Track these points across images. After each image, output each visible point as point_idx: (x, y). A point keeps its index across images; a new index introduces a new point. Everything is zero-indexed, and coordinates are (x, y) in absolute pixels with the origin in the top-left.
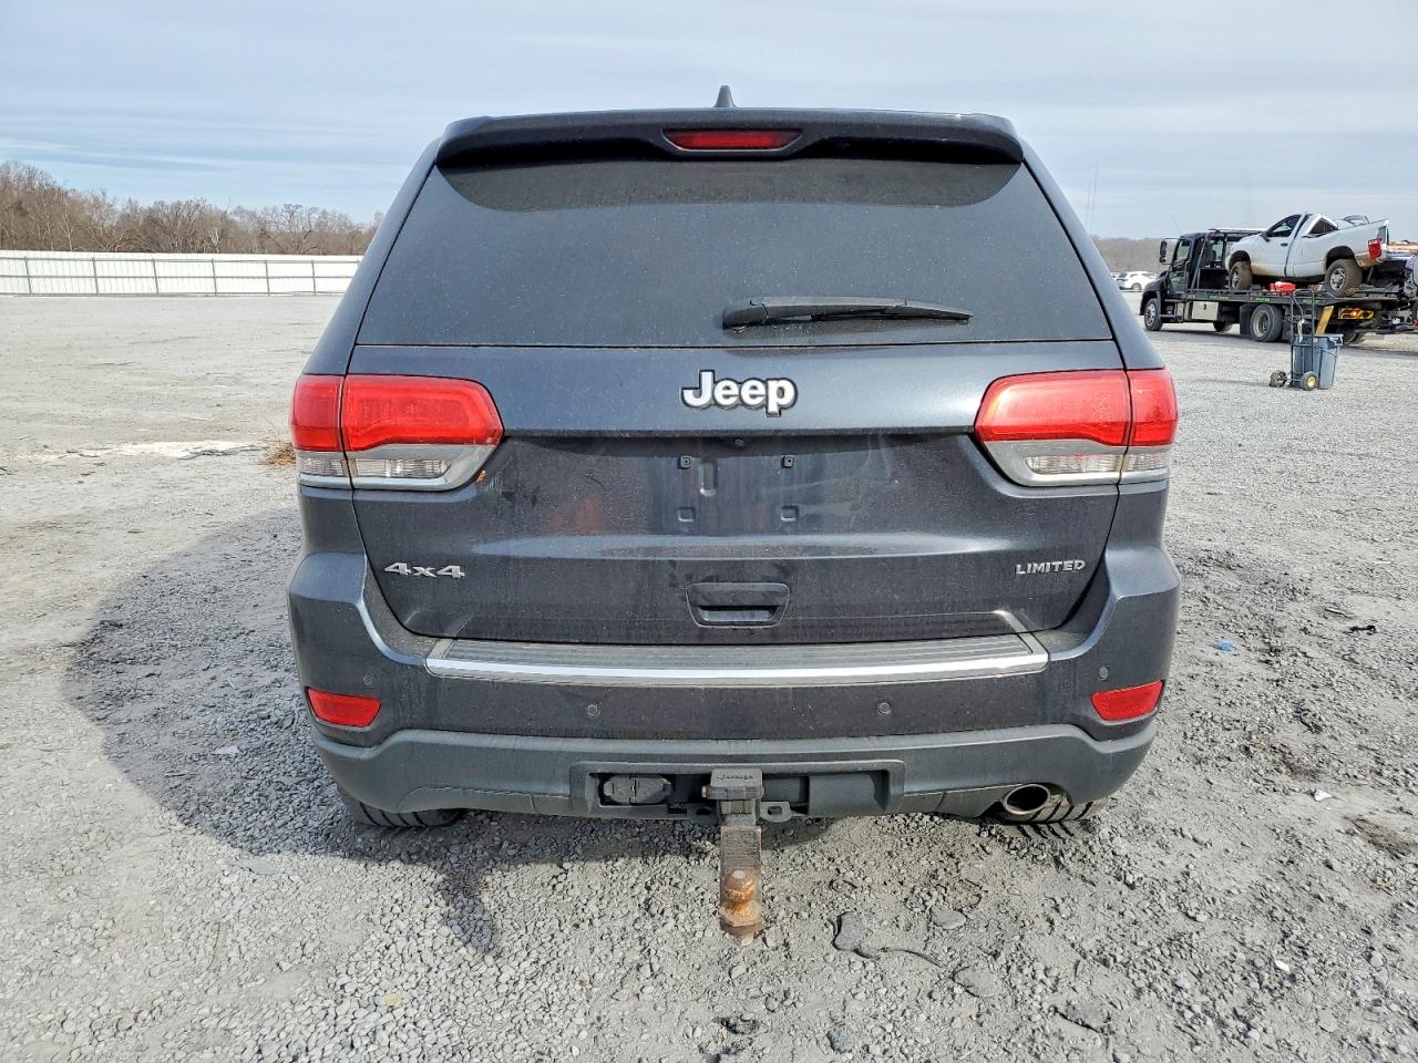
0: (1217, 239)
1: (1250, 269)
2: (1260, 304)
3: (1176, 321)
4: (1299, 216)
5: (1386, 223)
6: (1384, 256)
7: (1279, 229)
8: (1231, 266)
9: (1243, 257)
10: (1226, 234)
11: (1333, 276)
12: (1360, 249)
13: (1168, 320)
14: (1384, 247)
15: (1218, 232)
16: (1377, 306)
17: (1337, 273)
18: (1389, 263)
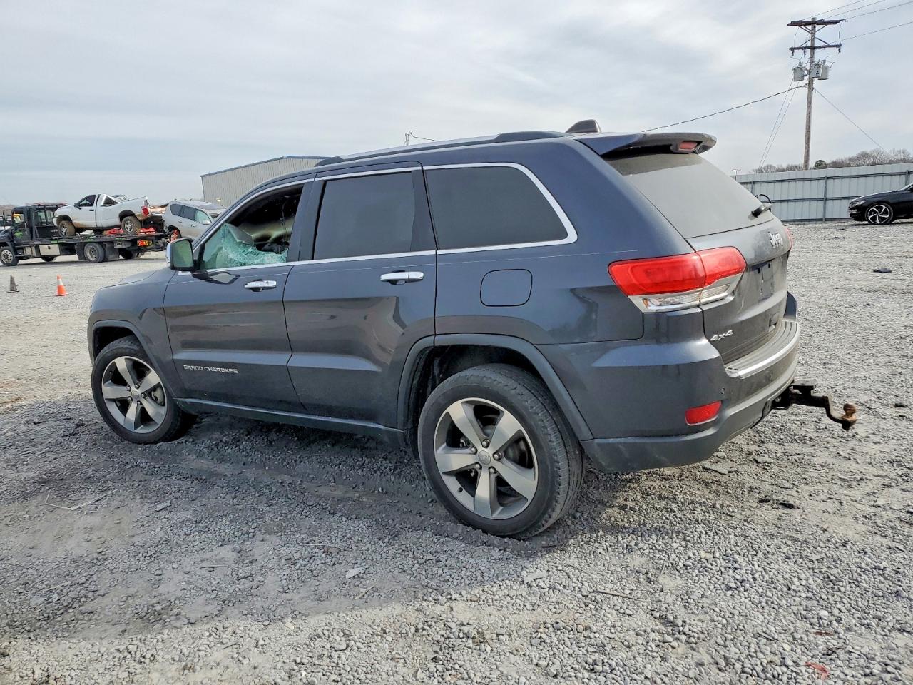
0: (39, 210)
1: (73, 224)
2: (87, 243)
3: (28, 258)
4: (94, 196)
5: (146, 198)
6: (150, 214)
7: (83, 203)
8: (58, 224)
9: (65, 218)
10: (44, 206)
11: (126, 225)
12: (138, 211)
13: (21, 258)
14: (149, 210)
15: (39, 205)
16: (154, 238)
17: (128, 224)
18: (153, 217)
